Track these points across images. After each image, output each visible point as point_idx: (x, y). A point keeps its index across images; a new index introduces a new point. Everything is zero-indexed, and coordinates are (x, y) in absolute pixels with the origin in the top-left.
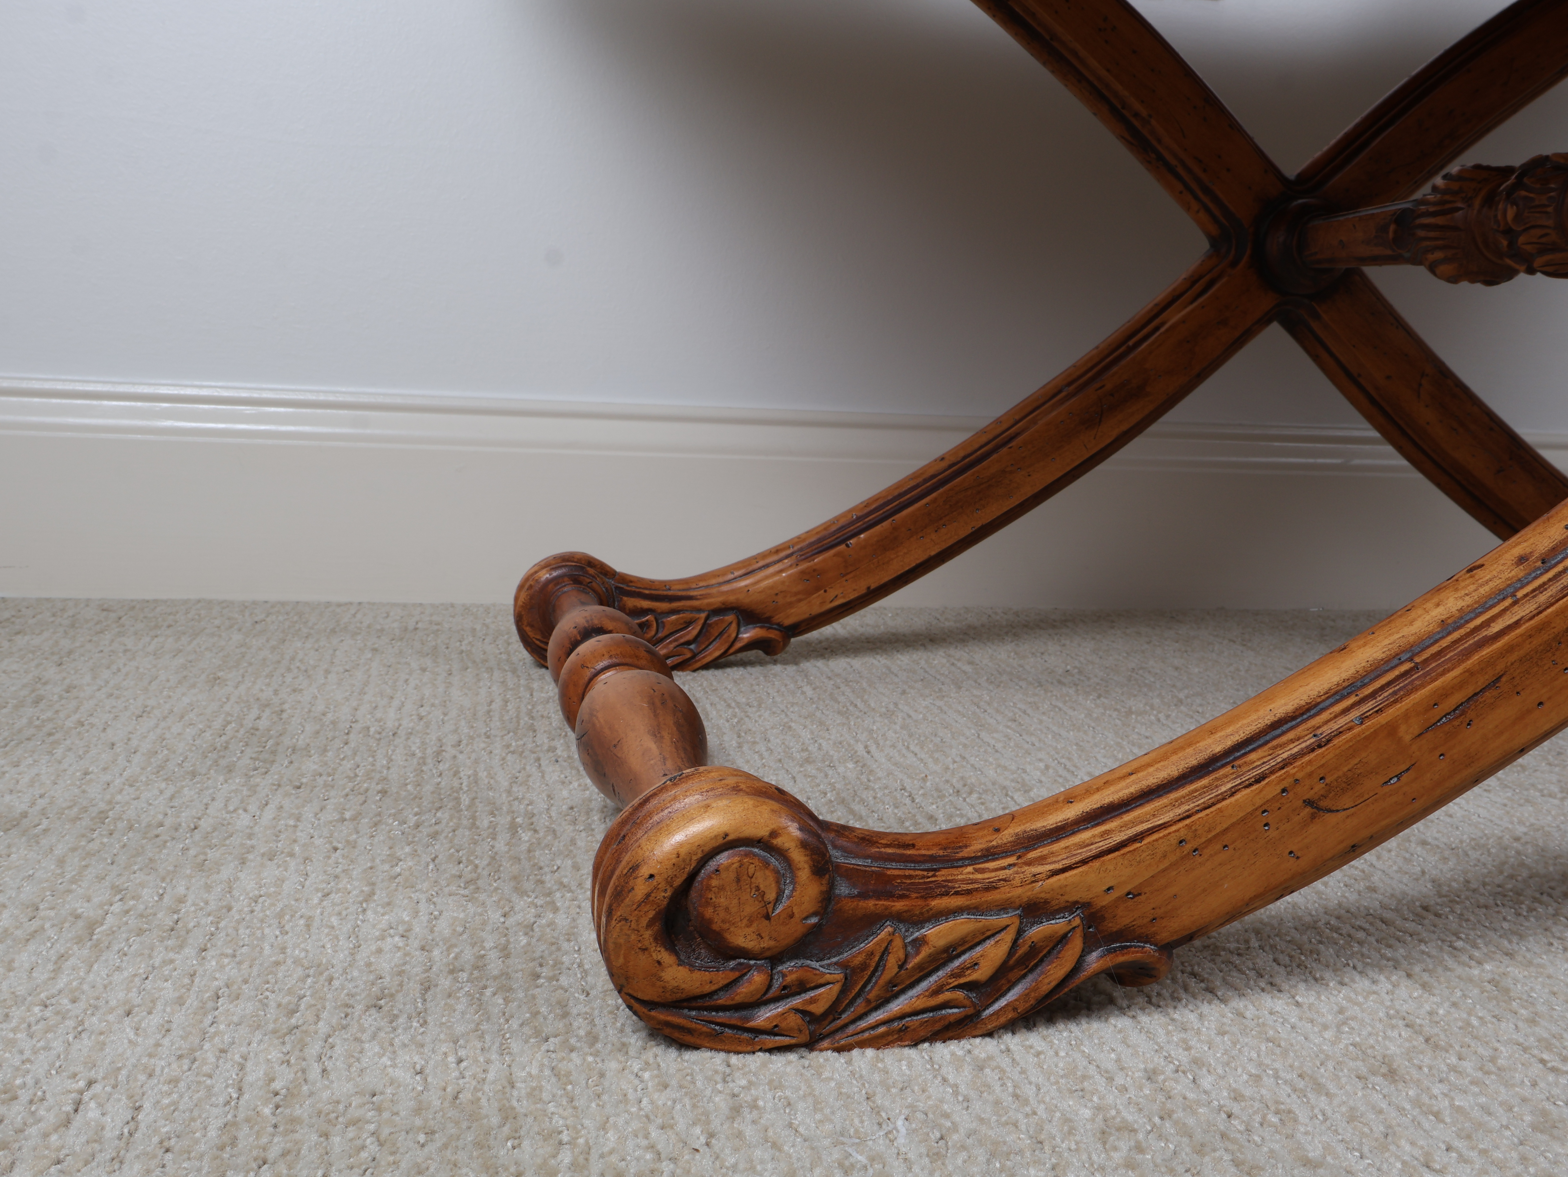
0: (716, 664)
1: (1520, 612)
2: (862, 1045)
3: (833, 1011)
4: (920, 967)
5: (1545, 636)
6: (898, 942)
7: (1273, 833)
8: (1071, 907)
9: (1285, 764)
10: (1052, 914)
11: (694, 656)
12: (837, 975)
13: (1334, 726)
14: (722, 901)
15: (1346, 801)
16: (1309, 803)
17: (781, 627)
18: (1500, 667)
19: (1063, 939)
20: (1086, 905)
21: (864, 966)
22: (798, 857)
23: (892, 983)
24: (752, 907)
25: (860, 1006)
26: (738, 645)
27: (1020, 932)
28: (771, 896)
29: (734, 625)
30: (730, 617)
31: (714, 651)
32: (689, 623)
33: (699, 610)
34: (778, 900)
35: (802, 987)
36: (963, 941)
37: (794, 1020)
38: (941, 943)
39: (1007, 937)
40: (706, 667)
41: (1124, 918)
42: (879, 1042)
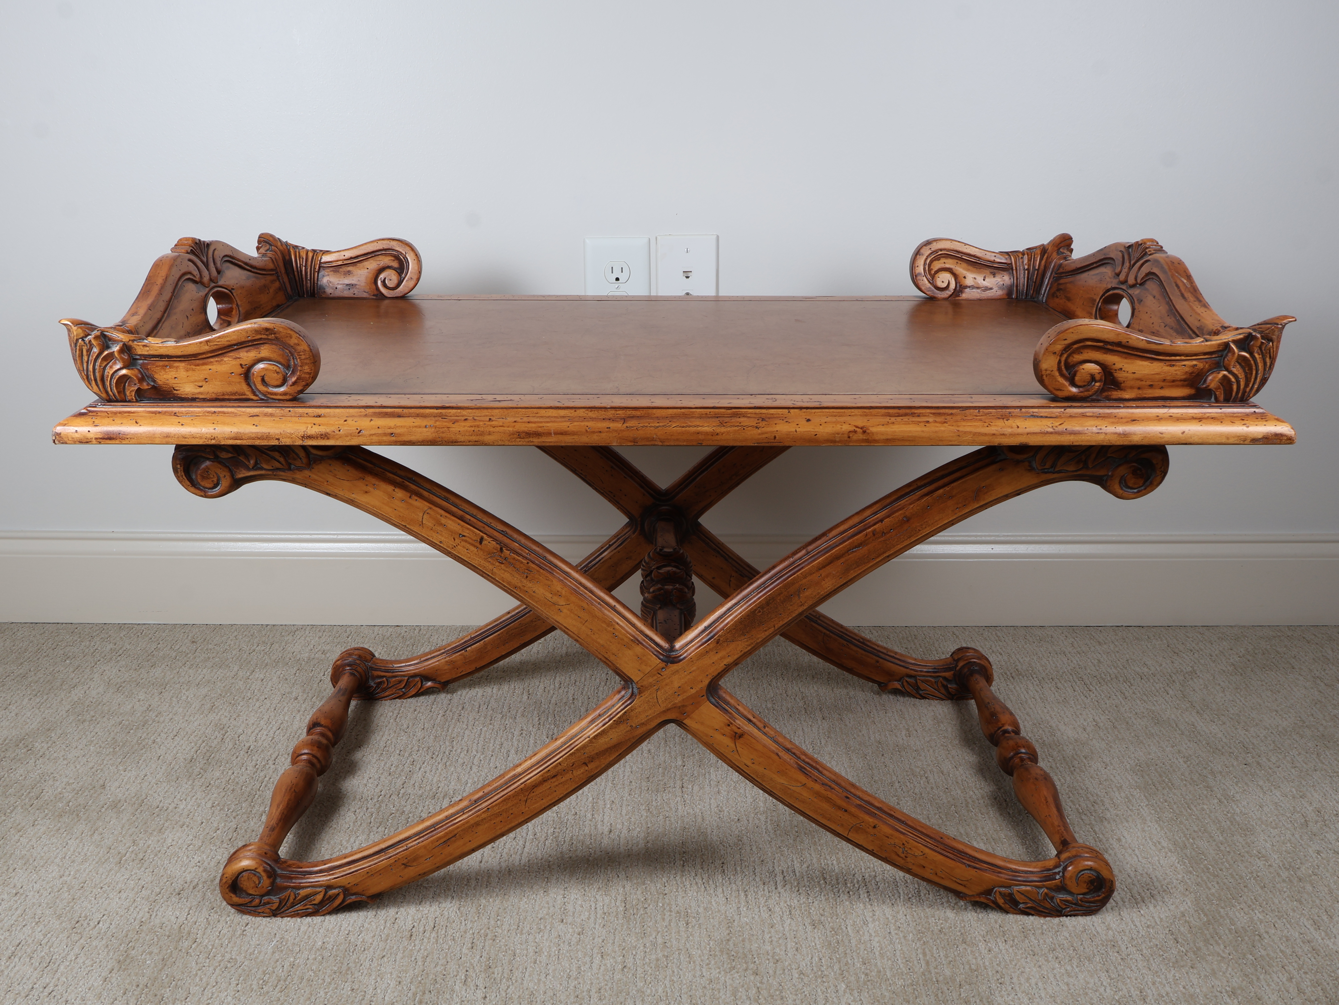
0: (417, 695)
1: (464, 817)
2: (288, 917)
3: (278, 908)
4: (300, 899)
5: (468, 825)
6: (292, 894)
7: (394, 871)
8: (340, 887)
9: (397, 854)
10: (335, 888)
11: (404, 693)
12: (278, 900)
13: (412, 844)
14: (245, 883)
15: (415, 864)
16: (403, 864)
17: (440, 683)
18: (455, 832)
19: (338, 894)
20: (343, 887)
21: (284, 899)
22: (263, 874)
23: (293, 903)
24: (253, 885)
25: (285, 908)
26: (422, 690)
27: (326, 893)
28: (257, 882)
29: (419, 683)
30: (418, 679)
31: (413, 691)
32: (400, 682)
33: (404, 676)
34: (259, 883)
35: (268, 903)
36: (310, 894)
37: (268, 911)
38: (304, 894)
39: (322, 894)
40: (412, 697)
41: (355, 890)
42: (292, 916)
